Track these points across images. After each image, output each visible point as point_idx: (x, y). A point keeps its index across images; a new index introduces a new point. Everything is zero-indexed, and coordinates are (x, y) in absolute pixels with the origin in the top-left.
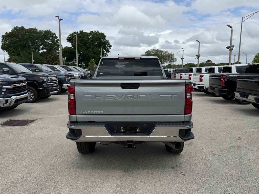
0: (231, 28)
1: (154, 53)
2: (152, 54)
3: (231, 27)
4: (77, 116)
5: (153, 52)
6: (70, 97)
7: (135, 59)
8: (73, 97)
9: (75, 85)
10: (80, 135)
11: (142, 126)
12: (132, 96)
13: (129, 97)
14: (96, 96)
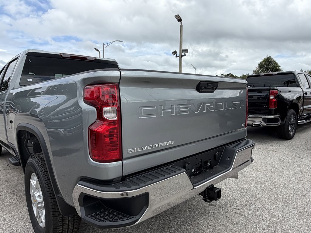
4: (124, 162)
6: (105, 116)
7: (88, 59)
8: (115, 115)
9: (119, 83)
10: (145, 207)
11: (215, 156)
12: (210, 106)
13: (207, 106)
14: (164, 109)
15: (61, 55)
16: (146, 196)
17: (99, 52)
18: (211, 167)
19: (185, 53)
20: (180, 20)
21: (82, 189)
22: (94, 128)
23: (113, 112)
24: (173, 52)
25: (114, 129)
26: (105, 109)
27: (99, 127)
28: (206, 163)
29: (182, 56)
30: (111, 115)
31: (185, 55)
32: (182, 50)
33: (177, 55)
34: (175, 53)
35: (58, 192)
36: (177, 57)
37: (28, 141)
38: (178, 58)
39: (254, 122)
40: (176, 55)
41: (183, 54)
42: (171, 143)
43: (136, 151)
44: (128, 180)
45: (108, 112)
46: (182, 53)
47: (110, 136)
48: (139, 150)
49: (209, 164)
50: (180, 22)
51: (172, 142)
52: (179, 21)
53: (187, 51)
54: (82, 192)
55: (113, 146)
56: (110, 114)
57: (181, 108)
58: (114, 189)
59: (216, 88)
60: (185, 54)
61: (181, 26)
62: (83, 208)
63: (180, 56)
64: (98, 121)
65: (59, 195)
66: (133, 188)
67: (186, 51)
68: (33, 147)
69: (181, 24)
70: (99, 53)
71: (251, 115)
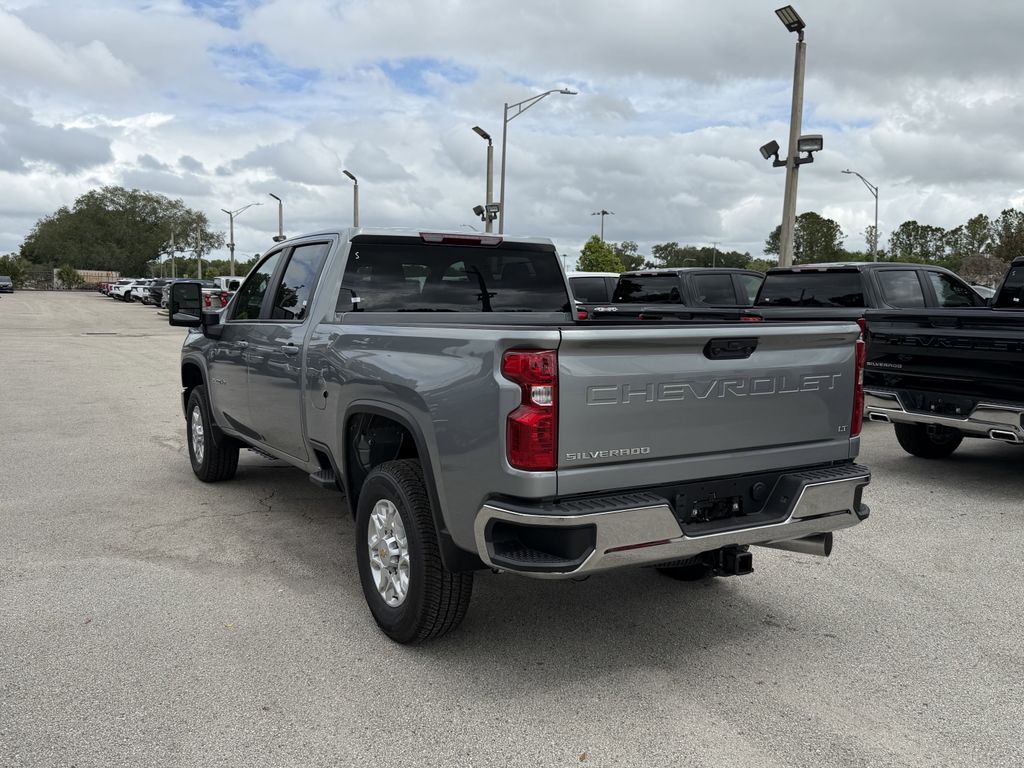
0: (487, 140)
1: (119, 204)
2: (110, 208)
3: (486, 136)
4: (560, 473)
5: (112, 201)
6: (535, 399)
7: (482, 242)
8: (549, 398)
9: (557, 350)
10: (589, 549)
11: (751, 489)
12: (736, 385)
13: (729, 386)
14: (631, 392)
15: (422, 238)
16: (592, 529)
17: (490, 140)
18: (740, 513)
19: (810, 152)
20: (795, 24)
21: (492, 511)
22: (517, 416)
23: (548, 394)
24: (764, 147)
25: (547, 419)
26: (535, 389)
27: (525, 416)
28: (730, 502)
29: (798, 162)
30: (544, 398)
31: (810, 159)
32: (798, 138)
33: (781, 159)
34: (771, 149)
35: (442, 525)
36: (777, 163)
37: (362, 437)
38: (784, 169)
39: (996, 427)
40: (777, 156)
41: (803, 155)
42: (644, 451)
43: (579, 457)
44: (566, 503)
45: (540, 393)
46: (799, 150)
47: (539, 430)
48: (584, 457)
49: (736, 506)
50: (795, 34)
51: (646, 450)
52: (791, 29)
53: (818, 141)
54: (491, 516)
55: (543, 446)
56: (541, 396)
57: (667, 389)
58: (542, 511)
59: (753, 349)
60: (810, 155)
61: (800, 46)
62: (492, 544)
63: (792, 164)
64: (523, 408)
65: (444, 531)
66: (571, 512)
67: (816, 144)
68: (368, 451)
69: (801, 41)
70: (490, 143)
71: (985, 402)
